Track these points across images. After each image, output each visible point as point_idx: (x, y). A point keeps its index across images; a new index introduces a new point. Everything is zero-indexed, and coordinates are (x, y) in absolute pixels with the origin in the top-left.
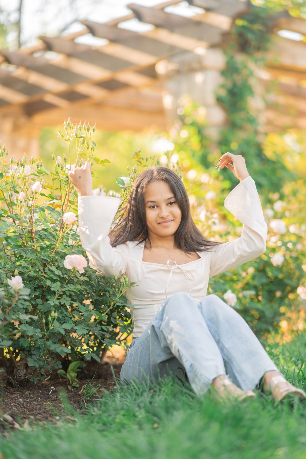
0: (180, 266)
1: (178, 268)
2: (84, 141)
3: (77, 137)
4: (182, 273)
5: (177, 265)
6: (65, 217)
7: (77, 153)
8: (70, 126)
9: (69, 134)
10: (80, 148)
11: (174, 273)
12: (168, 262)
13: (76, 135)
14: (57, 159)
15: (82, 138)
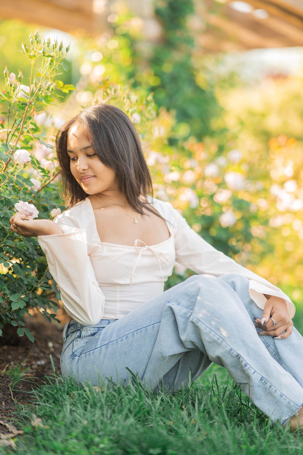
0: (151, 247)
1: (148, 249)
2: (52, 61)
3: (44, 55)
4: (153, 255)
5: (146, 246)
6: (17, 155)
7: (42, 75)
8: (37, 40)
9: (35, 49)
10: (45, 70)
11: (142, 255)
12: (136, 241)
13: (44, 53)
14: (9, 76)
15: (50, 58)
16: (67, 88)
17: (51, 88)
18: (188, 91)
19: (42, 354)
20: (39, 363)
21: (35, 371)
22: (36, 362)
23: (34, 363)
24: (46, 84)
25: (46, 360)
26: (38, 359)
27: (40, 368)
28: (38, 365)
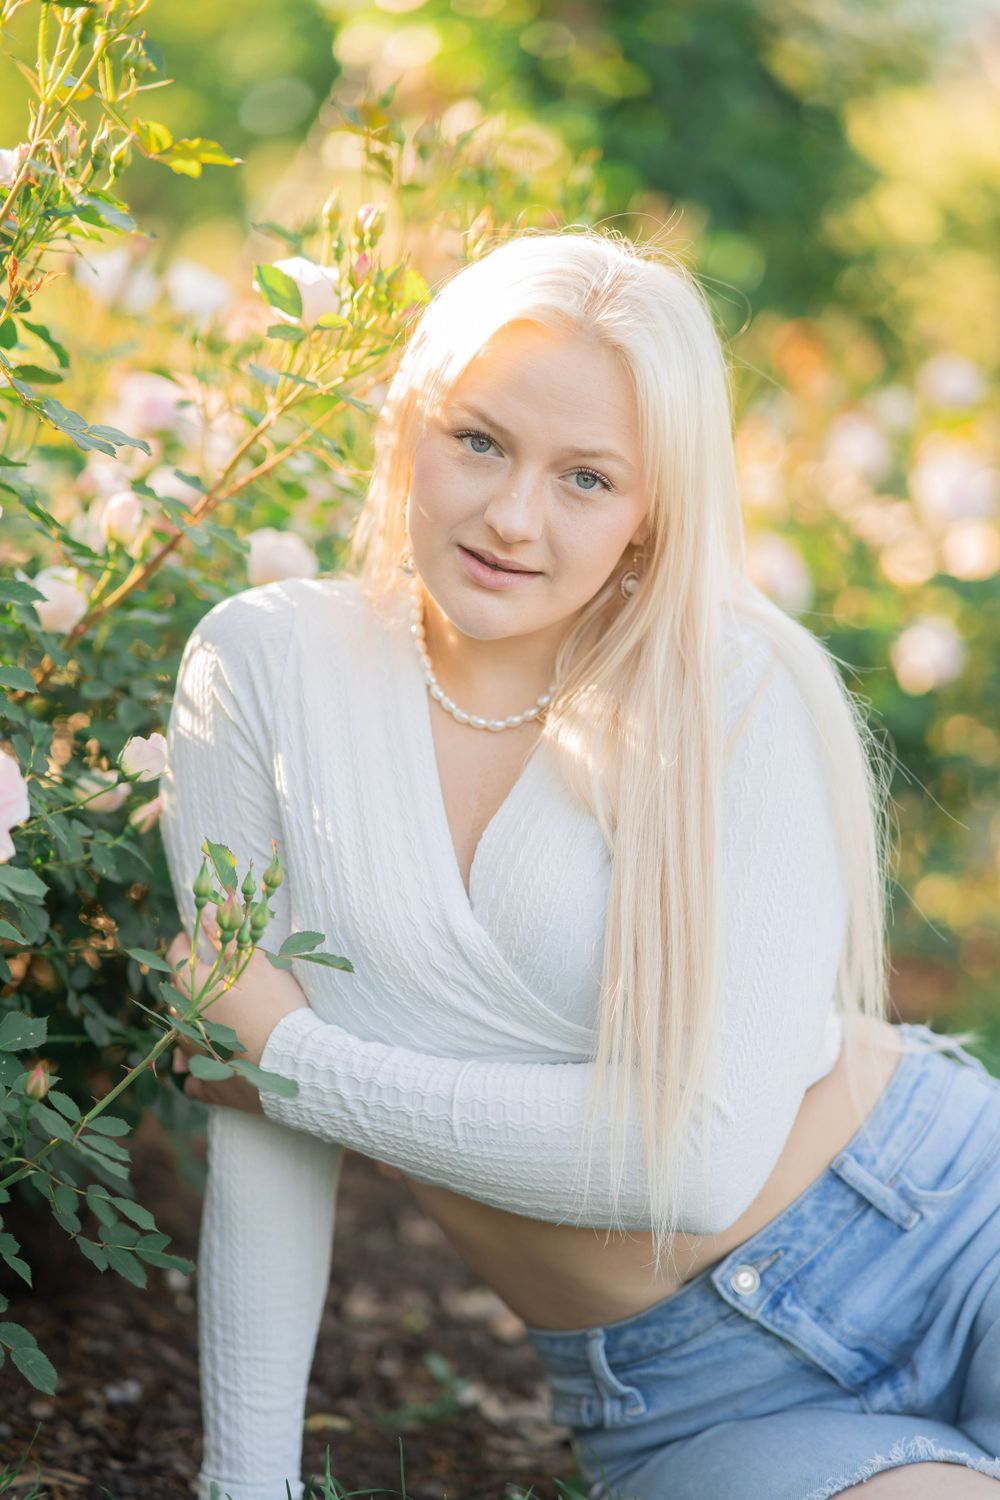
7: (41, 95)
16: (189, 155)
17: (114, 154)
18: (743, 110)
19: (132, 1340)
20: (114, 1394)
21: (91, 1443)
22: (100, 1390)
23: (91, 1395)
24: (88, 136)
25: (148, 1374)
26: (112, 1370)
27: (119, 1424)
28: (111, 1408)
